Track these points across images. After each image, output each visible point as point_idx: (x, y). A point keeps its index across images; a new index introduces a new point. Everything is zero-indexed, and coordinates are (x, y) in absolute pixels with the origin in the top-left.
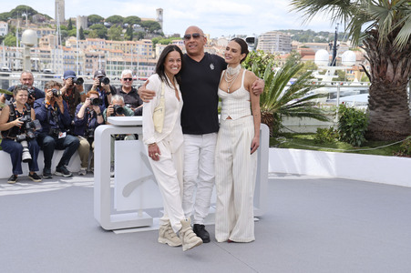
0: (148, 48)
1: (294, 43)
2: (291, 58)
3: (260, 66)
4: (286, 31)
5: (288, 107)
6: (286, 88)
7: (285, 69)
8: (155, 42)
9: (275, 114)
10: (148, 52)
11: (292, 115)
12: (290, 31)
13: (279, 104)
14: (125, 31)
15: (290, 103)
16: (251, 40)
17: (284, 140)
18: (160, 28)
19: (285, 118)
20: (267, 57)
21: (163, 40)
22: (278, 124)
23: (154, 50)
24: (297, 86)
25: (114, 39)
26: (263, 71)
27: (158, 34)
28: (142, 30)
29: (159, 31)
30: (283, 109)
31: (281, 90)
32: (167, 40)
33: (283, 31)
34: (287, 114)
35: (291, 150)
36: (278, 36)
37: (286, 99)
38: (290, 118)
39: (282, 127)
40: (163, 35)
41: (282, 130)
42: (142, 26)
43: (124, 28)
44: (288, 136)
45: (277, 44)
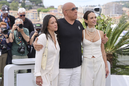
0: (35, 15)
1: (124, 9)
2: (122, 19)
3: (103, 25)
4: (119, 2)
5: (121, 49)
6: (120, 38)
7: (119, 25)
8: (39, 11)
9: (114, 54)
10: (35, 17)
11: (124, 54)
12: (121, 2)
13: (116, 48)
14: (20, 5)
15: (123, 47)
16: (97, 10)
17: (120, 70)
18: (41, 2)
19: (120, 56)
20: (108, 20)
21: (44, 10)
22: (115, 60)
23: (39, 16)
24: (126, 37)
25: (14, 10)
26: (105, 28)
27: (41, 6)
28: (31, 4)
29: (42, 4)
30: (118, 51)
31: (117, 39)
32: (46, 10)
33: (117, 2)
34: (121, 54)
35: (124, 76)
36: (114, 5)
37: (120, 44)
38: (123, 56)
39: (118, 62)
40: (43, 7)
41: (118, 64)
42: (31, 2)
43: (20, 3)
44: (122, 67)
45: (114, 10)
